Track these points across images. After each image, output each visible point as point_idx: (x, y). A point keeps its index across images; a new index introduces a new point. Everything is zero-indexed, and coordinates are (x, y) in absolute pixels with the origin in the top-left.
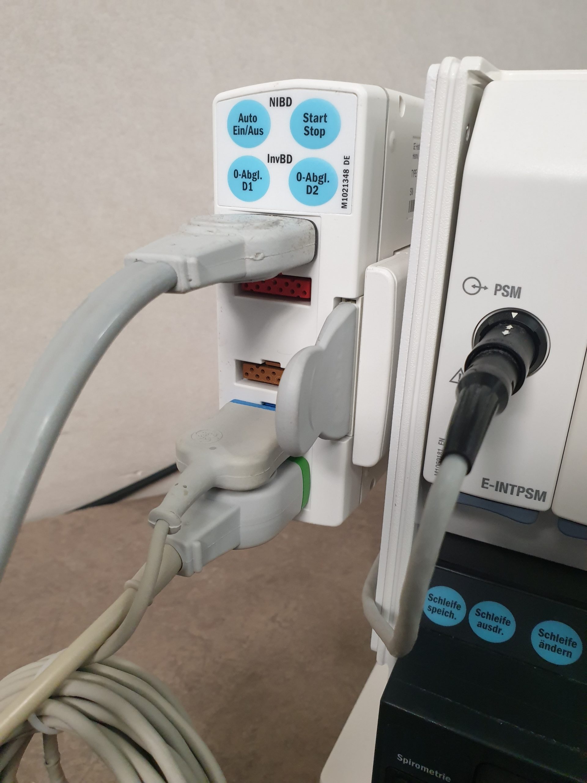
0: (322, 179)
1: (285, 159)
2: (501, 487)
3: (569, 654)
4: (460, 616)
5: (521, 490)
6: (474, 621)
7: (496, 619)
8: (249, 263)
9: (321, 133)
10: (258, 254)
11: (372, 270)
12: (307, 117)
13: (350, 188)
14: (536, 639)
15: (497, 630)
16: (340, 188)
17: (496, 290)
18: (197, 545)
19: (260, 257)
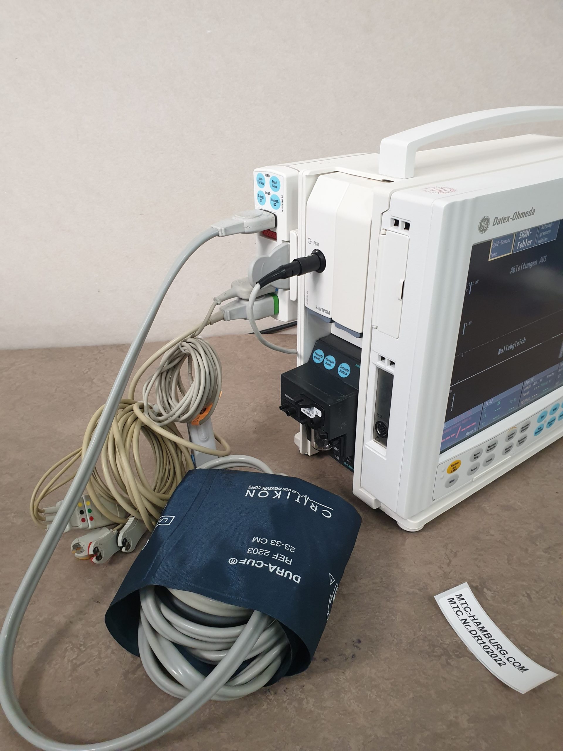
0: (277, 201)
1: (269, 193)
2: (320, 309)
3: (346, 374)
4: (322, 359)
5: (324, 310)
6: (325, 361)
7: (331, 362)
8: (245, 229)
9: (276, 187)
10: (248, 226)
11: (291, 232)
12: (273, 182)
13: (283, 205)
14: (339, 369)
15: (330, 365)
16: (281, 205)
17: (314, 243)
18: (228, 312)
19: (249, 227)
